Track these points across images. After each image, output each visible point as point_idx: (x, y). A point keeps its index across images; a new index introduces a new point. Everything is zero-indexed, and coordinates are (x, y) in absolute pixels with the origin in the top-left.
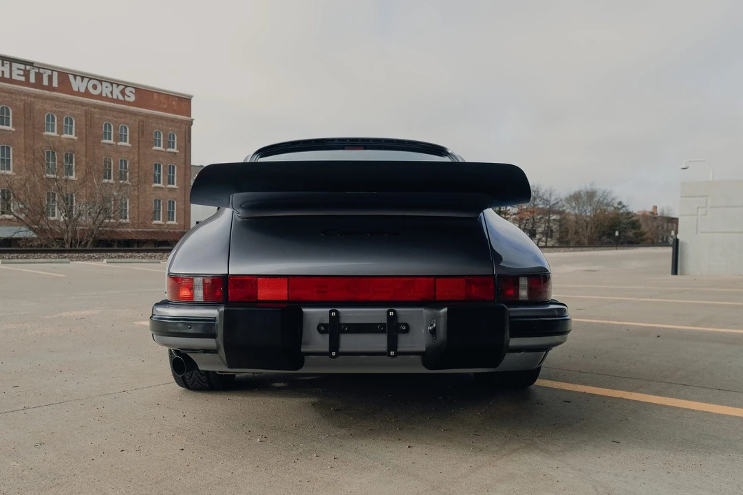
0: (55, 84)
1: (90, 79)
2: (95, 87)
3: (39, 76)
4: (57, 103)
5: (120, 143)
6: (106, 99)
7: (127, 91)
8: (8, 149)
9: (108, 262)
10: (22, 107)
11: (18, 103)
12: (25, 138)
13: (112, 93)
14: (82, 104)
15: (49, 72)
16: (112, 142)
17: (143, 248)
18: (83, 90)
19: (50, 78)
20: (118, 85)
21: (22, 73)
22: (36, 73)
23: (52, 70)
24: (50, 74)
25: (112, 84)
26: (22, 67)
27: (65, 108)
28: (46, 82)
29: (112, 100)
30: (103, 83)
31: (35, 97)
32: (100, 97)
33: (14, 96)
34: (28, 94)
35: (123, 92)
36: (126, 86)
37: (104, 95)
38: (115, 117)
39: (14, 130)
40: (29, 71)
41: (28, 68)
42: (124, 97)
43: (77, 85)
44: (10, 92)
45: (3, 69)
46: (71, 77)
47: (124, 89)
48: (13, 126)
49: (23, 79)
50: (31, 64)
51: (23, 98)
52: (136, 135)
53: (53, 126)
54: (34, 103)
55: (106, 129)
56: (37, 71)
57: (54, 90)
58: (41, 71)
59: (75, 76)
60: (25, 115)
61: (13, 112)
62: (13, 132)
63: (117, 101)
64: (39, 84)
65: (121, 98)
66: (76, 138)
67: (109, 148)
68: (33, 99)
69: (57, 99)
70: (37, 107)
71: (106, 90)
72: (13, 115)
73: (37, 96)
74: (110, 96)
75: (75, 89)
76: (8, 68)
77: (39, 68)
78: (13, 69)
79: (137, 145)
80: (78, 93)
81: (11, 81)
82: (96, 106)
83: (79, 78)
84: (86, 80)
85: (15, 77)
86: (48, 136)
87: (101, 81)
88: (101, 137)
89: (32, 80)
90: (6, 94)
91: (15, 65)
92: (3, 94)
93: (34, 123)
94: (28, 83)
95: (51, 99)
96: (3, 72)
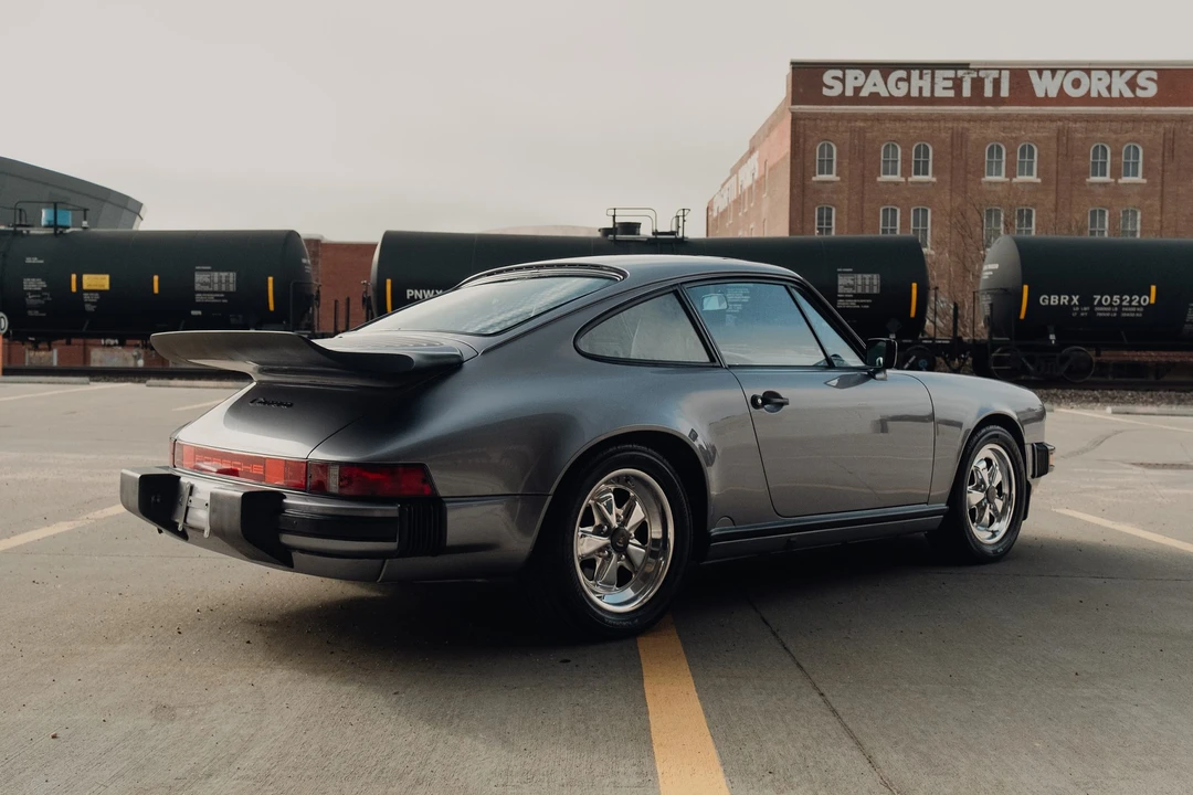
0: (1005, 92)
1: (1068, 70)
2: (1076, 83)
3: (978, 84)
4: (1007, 124)
5: (1124, 180)
6: (1100, 101)
7: (1141, 80)
8: (925, 211)
9: (1114, 413)
10: (948, 140)
11: (943, 135)
12: (951, 190)
13: (1109, 88)
14: (1051, 118)
15: (995, 74)
16: (1107, 179)
17: (1166, 378)
18: (1053, 93)
19: (997, 83)
20: (1122, 71)
21: (949, 84)
22: (973, 79)
23: (1000, 70)
24: (997, 76)
25: (1110, 71)
26: (951, 74)
27: (1020, 130)
28: (988, 92)
29: (1110, 102)
30: (1093, 73)
31: (969, 121)
32: (1086, 100)
33: (936, 125)
34: (957, 118)
35: (1132, 84)
36: (1139, 70)
37: (1094, 94)
38: (1115, 132)
39: (934, 180)
40: (961, 80)
41: (960, 73)
42: (1134, 91)
43: (1044, 86)
44: (930, 119)
45: (921, 83)
46: (1033, 75)
47: (1135, 77)
48: (934, 174)
49: (951, 94)
50: (965, 66)
51: (950, 125)
52: (1157, 160)
53: (999, 164)
54: (968, 130)
55: (1095, 157)
56: (975, 75)
57: (1003, 102)
58: (982, 74)
59: (1040, 72)
60: (952, 153)
61: (934, 150)
62: (933, 184)
63: (1122, 101)
64: (978, 97)
65: (1128, 94)
66: (1039, 180)
67: (1101, 190)
68: (966, 125)
69: (1008, 117)
70: (973, 136)
71: (1097, 84)
72: (934, 155)
73: (972, 119)
74: (1105, 94)
75: (1040, 93)
76: (929, 80)
77: (978, 70)
78: (936, 80)
79: (1158, 180)
80: (1046, 101)
81: (933, 100)
82: (1077, 118)
83: (1047, 74)
84: (1060, 74)
85: (939, 93)
86: (990, 183)
87: (1088, 71)
88: (1086, 174)
89: (967, 92)
90: (925, 124)
91: (939, 74)
92: (920, 124)
93: (967, 164)
94: (958, 99)
95: (997, 118)
96: (921, 89)
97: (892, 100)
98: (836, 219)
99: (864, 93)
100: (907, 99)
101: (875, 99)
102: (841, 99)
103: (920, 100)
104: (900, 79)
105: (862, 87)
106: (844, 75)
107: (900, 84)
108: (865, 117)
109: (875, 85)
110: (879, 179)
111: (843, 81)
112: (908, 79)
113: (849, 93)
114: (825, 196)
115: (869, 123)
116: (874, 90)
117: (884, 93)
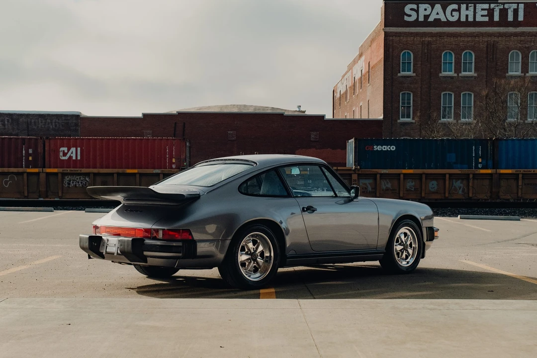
0: (521, 18)
4: (522, 38)
8: (470, 95)
10: (485, 49)
11: (481, 46)
12: (486, 81)
15: (515, 6)
19: (516, 12)
21: (485, 13)
22: (500, 9)
23: (518, 3)
27: (531, 42)
28: (510, 18)
31: (498, 37)
33: (477, 39)
34: (490, 35)
39: (476, 75)
40: (493, 9)
44: (473, 36)
45: (467, 12)
48: (476, 71)
49: (486, 19)
51: (486, 39)
53: (517, 64)
54: (497, 42)
56: (502, 7)
57: (516, 23)
58: (506, 6)
60: (487, 58)
61: (475, 56)
62: (475, 77)
64: (503, 21)
68: (496, 39)
69: (522, 34)
70: (501, 47)
72: (475, 59)
73: (500, 35)
76: (472, 10)
77: (504, 4)
81: (475, 24)
85: (479, 19)
86: (512, 76)
89: (496, 18)
90: (470, 39)
92: (466, 39)
93: (496, 65)
94: (491, 23)
95: (516, 34)
96: (467, 16)
97: (448, 24)
98: (413, 101)
99: (431, 19)
100: (458, 23)
101: (437, 23)
102: (416, 23)
103: (467, 24)
104: (454, 10)
105: (430, 15)
106: (418, 7)
107: (454, 13)
108: (431, 35)
109: (438, 14)
110: (440, 75)
111: (417, 11)
112: (459, 10)
113: (421, 19)
114: (406, 85)
115: (434, 39)
116: (437, 17)
117: (443, 19)
